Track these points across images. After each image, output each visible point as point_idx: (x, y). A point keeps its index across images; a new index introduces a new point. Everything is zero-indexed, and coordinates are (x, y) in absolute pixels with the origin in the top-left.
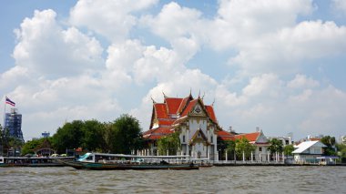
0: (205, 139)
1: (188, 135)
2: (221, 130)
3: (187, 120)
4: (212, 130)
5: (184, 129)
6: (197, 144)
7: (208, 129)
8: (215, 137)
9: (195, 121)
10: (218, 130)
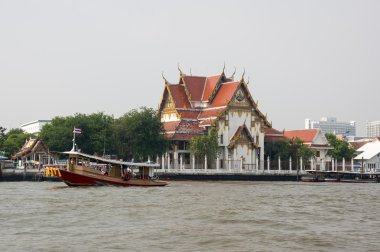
0: (250, 138)
1: (227, 134)
2: (269, 126)
3: (226, 112)
4: (258, 126)
5: (221, 125)
6: (239, 147)
7: (253, 125)
8: (262, 137)
9: (236, 114)
10: (267, 126)
